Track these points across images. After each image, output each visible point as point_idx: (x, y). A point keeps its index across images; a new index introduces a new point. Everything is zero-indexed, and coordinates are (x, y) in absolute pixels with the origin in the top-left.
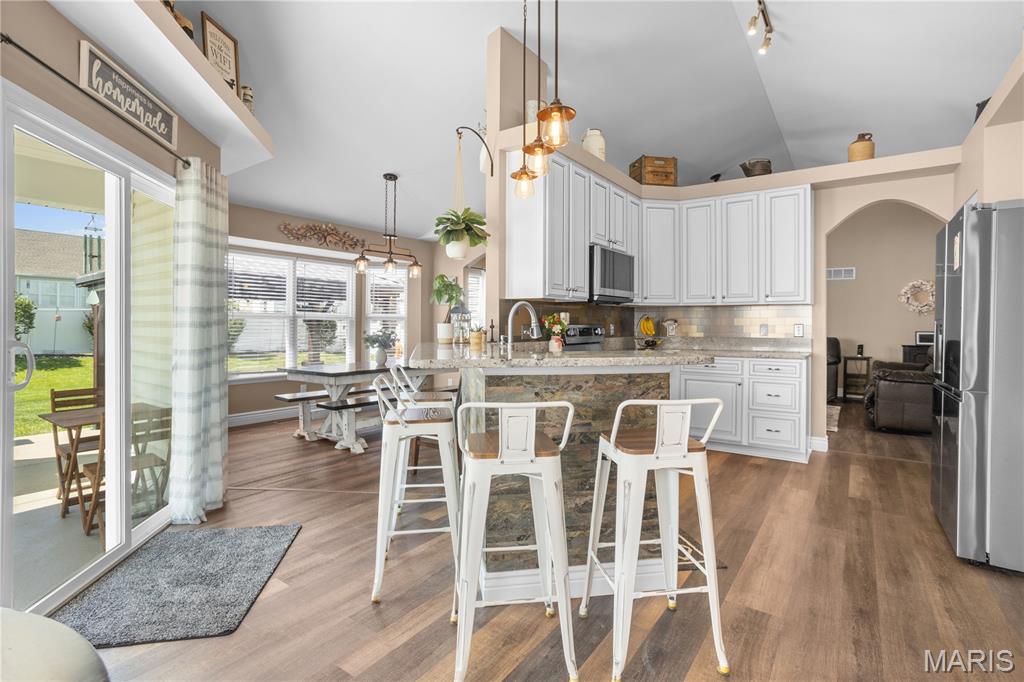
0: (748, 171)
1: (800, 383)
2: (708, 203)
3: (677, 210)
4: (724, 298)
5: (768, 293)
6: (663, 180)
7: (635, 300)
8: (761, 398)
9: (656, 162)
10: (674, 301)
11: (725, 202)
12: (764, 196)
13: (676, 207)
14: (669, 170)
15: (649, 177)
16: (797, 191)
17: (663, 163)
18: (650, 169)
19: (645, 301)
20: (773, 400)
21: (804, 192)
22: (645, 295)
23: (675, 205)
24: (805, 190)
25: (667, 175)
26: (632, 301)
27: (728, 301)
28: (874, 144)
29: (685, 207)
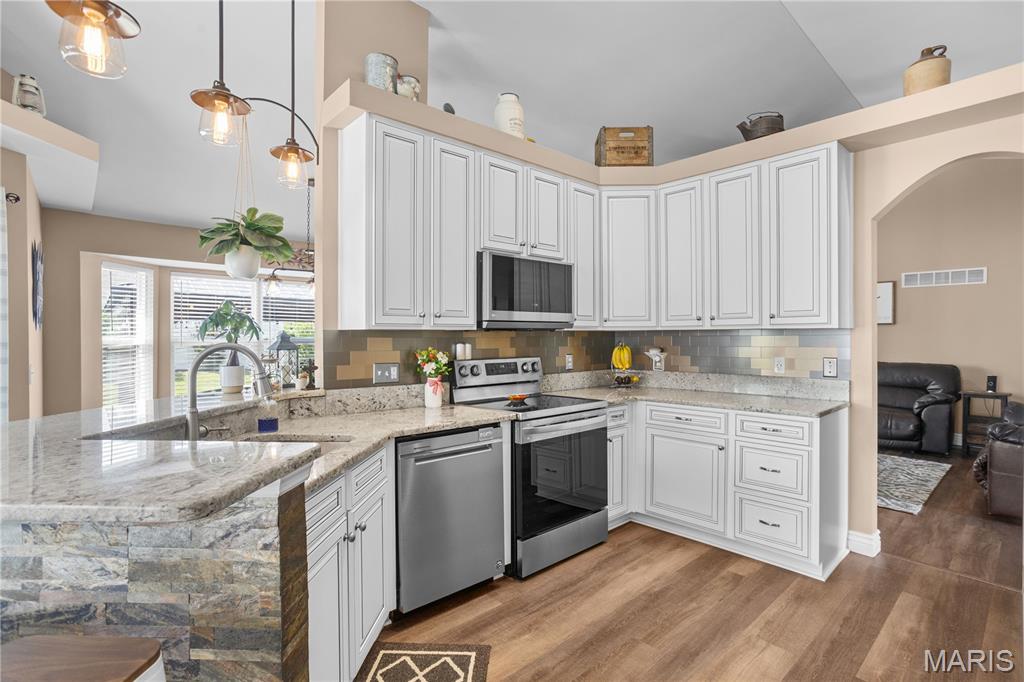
0: (748, 132)
1: (810, 454)
2: (691, 185)
3: (652, 198)
4: (712, 319)
5: (775, 312)
6: (633, 158)
7: (576, 324)
8: (752, 472)
9: (622, 135)
10: (648, 324)
11: (714, 180)
12: (768, 167)
13: (651, 194)
14: (641, 144)
15: (611, 156)
16: (814, 155)
17: (632, 134)
18: (612, 144)
19: (606, 324)
20: (769, 477)
21: (828, 154)
22: (605, 316)
23: (649, 191)
24: (829, 151)
25: (637, 151)
26: (572, 326)
27: (718, 324)
28: (949, 63)
29: (662, 193)
